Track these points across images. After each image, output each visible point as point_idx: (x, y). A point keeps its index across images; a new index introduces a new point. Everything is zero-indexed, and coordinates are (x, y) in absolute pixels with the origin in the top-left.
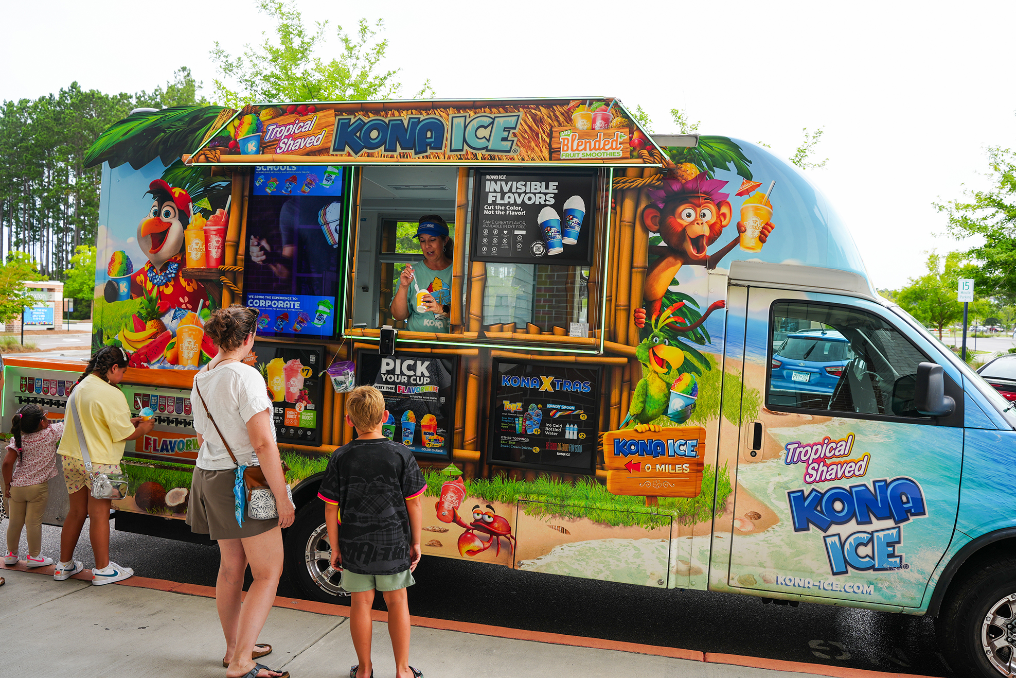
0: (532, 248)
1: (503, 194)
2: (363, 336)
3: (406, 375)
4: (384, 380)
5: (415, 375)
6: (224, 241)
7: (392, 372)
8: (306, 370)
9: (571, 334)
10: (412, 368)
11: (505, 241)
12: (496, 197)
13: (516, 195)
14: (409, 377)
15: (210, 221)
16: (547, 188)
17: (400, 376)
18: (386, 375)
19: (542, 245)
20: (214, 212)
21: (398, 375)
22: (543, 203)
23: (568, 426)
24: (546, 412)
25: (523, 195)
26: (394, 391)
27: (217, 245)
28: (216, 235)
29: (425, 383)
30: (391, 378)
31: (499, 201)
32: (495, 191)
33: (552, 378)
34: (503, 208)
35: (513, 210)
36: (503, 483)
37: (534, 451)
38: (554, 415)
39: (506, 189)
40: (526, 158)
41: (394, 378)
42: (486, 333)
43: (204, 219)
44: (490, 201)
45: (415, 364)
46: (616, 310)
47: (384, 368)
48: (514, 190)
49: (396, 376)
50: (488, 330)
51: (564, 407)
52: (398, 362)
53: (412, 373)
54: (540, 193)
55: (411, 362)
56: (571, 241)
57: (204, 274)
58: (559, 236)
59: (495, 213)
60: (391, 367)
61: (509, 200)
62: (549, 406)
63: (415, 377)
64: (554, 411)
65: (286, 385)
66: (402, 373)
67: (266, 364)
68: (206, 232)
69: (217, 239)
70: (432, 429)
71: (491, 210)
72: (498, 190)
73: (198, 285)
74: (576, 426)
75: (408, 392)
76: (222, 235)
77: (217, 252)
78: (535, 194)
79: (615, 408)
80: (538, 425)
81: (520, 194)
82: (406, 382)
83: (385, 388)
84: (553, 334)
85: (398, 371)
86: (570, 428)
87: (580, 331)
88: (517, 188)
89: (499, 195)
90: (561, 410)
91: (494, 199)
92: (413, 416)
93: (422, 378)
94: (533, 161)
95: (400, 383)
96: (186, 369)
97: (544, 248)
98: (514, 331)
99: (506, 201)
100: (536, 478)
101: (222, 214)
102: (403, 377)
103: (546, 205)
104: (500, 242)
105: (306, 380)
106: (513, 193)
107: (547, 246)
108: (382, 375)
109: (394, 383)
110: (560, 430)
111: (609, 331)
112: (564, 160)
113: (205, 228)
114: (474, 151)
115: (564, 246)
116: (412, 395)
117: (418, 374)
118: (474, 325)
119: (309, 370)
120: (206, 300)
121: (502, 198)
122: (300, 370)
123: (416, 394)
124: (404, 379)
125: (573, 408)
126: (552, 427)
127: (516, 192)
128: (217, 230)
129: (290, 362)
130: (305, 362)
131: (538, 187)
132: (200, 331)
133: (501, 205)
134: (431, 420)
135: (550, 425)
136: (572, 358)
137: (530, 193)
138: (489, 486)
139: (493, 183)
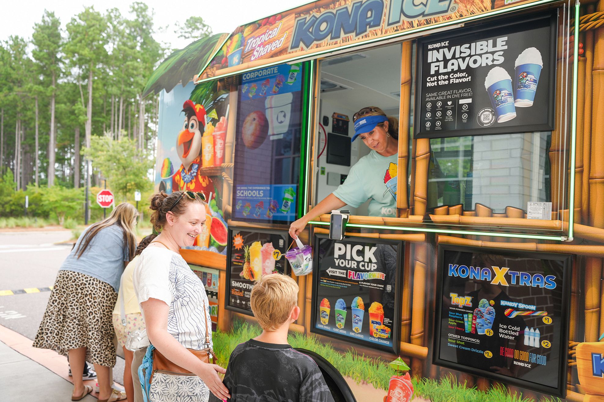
0: (479, 117)
1: (446, 61)
2: (321, 221)
3: (354, 260)
4: (337, 265)
5: (363, 261)
6: (225, 143)
7: (343, 257)
8: (276, 252)
9: (529, 215)
10: (361, 253)
11: (449, 113)
12: (439, 66)
13: (460, 60)
14: (358, 263)
15: (217, 128)
16: (495, 45)
17: (350, 262)
18: (339, 260)
19: (491, 112)
20: (218, 120)
21: (348, 260)
22: (490, 63)
23: (527, 329)
24: (500, 310)
25: (467, 59)
26: (345, 276)
27: (220, 146)
28: (220, 138)
29: (372, 270)
30: (342, 263)
31: (442, 70)
32: (438, 61)
33: (505, 270)
34: (446, 77)
35: (457, 78)
36: (452, 387)
37: (486, 355)
38: (510, 314)
39: (449, 56)
40: (465, 13)
41: (345, 263)
42: (431, 216)
43: (213, 127)
44: (432, 72)
45: (364, 249)
46: (589, 184)
47: (337, 253)
48: (457, 55)
49: (347, 261)
50: (433, 213)
51: (522, 306)
52: (349, 246)
53: (360, 259)
54: (487, 53)
55: (360, 247)
56: (527, 102)
57: (213, 171)
58: (510, 100)
59: (438, 84)
60: (342, 252)
61: (453, 67)
62: (503, 303)
63: (363, 263)
64: (510, 310)
65: (263, 266)
66: (352, 259)
67: (249, 247)
68: (214, 137)
69: (220, 142)
70: (379, 318)
71: (434, 82)
72: (441, 58)
73: (209, 181)
74: (537, 331)
75: (357, 278)
76: (224, 138)
77: (220, 153)
78: (480, 55)
79: (593, 312)
80: (491, 325)
81: (464, 59)
82: (356, 267)
83: (338, 273)
84: (507, 217)
85: (348, 257)
86: (529, 333)
87: (541, 211)
88: (461, 52)
89: (442, 64)
90: (517, 309)
91: (437, 69)
92: (362, 303)
93: (370, 264)
94: (473, 15)
95: (351, 269)
96: (201, 250)
97: (493, 115)
98: (462, 214)
99: (450, 68)
100: (490, 387)
101: (223, 121)
102: (353, 262)
103: (493, 66)
104: (444, 114)
105: (277, 262)
106: (457, 59)
107: (496, 113)
108: (335, 260)
109: (345, 268)
110: (517, 334)
111: (581, 212)
112: (510, 4)
113: (214, 134)
114: (410, 20)
115: (518, 109)
116: (361, 281)
117: (367, 260)
118: (420, 207)
119: (278, 253)
120: (213, 193)
121: (445, 67)
122: (272, 253)
123: (364, 281)
124: (354, 265)
125: (533, 308)
126: (507, 329)
127: (460, 57)
128: (221, 135)
129: (265, 245)
130: (276, 246)
131: (484, 47)
132: (210, 219)
133: (444, 74)
134: (378, 309)
135: (505, 327)
136: (531, 246)
137: (476, 55)
138: (437, 388)
139: (435, 52)
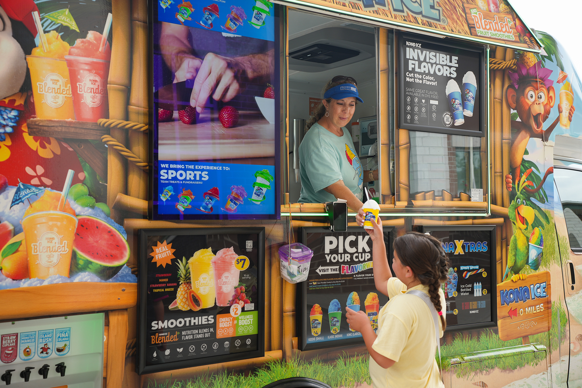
0: (443, 118)
1: (420, 63)
2: (301, 212)
3: (348, 253)
4: (328, 261)
5: (357, 252)
6: (105, 82)
7: (335, 251)
8: (241, 260)
9: (472, 199)
10: (354, 244)
11: (424, 110)
12: (414, 64)
13: (429, 64)
14: (351, 254)
15: (78, 48)
16: (451, 61)
17: (343, 255)
18: (330, 255)
19: (450, 115)
20: (83, 35)
21: (341, 254)
22: (449, 75)
23: (475, 284)
24: (460, 273)
25: (434, 65)
26: (338, 272)
27: (92, 86)
28: (90, 71)
29: (366, 260)
30: (334, 258)
31: (417, 70)
32: (413, 59)
34: (420, 77)
35: (428, 80)
37: (454, 313)
38: (466, 276)
39: (422, 59)
40: (454, 30)
41: (338, 258)
42: (413, 202)
43: (66, 44)
44: (410, 69)
45: (357, 240)
46: (495, 176)
47: (328, 248)
48: (428, 60)
49: (339, 255)
50: (415, 199)
51: (472, 267)
52: (341, 238)
53: (354, 250)
54: (446, 65)
55: (352, 238)
56: (469, 113)
57: (73, 130)
58: (461, 108)
59: (414, 80)
60: (333, 246)
61: (425, 69)
62: (462, 268)
63: (357, 254)
64: (466, 272)
65: (217, 284)
66: (345, 252)
67: (188, 259)
68: (70, 63)
69: (92, 78)
70: (375, 308)
71: (411, 78)
72: (416, 58)
73: (62, 148)
74: (480, 284)
75: (351, 272)
76: (102, 72)
77: (93, 98)
78: (443, 66)
79: (499, 263)
80: (456, 288)
81: (432, 64)
82: (349, 260)
83: (330, 270)
84: (461, 200)
85: (341, 250)
86: (476, 286)
87: (478, 196)
88: (430, 58)
89: (417, 63)
90: (469, 271)
91: (413, 66)
92: (357, 297)
93: (363, 254)
94: (460, 34)
95: (344, 263)
96: (46, 283)
97: (452, 118)
98: (434, 199)
99: (422, 70)
100: (453, 339)
101: (98, 40)
102: (346, 255)
103: (451, 78)
104: (420, 110)
105: (242, 274)
106: (427, 63)
107: (454, 118)
108: (326, 256)
109: (338, 263)
110: (470, 290)
111: (492, 194)
113: (68, 57)
114: (414, 15)
115: (465, 117)
116: (355, 274)
117: (360, 250)
118: (404, 194)
119: (245, 260)
120: (78, 170)
121: (419, 67)
122: (234, 262)
123: (359, 273)
124: (347, 258)
125: (477, 267)
126: (465, 288)
127: (429, 62)
128: (92, 64)
129: (220, 253)
130: (240, 250)
131: (444, 59)
132: (70, 221)
133: (419, 73)
134: (373, 299)
135: (464, 286)
136: (470, 221)
137: (439, 64)
139: (411, 49)
